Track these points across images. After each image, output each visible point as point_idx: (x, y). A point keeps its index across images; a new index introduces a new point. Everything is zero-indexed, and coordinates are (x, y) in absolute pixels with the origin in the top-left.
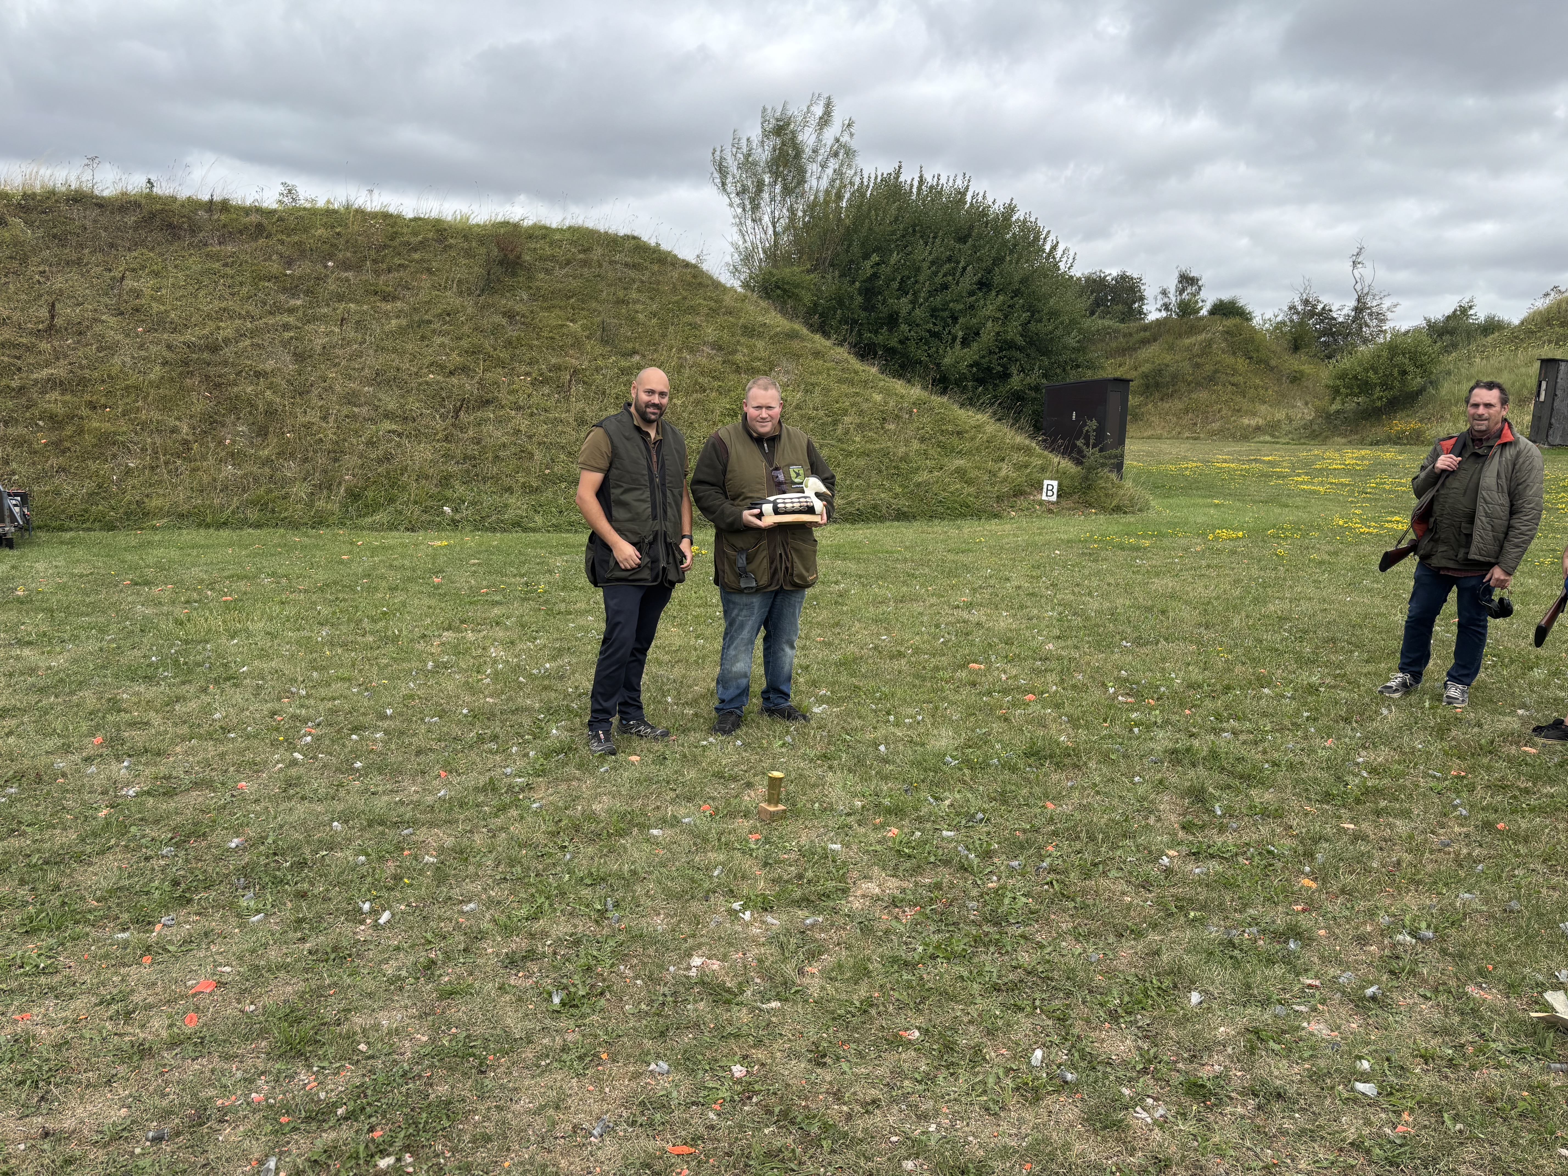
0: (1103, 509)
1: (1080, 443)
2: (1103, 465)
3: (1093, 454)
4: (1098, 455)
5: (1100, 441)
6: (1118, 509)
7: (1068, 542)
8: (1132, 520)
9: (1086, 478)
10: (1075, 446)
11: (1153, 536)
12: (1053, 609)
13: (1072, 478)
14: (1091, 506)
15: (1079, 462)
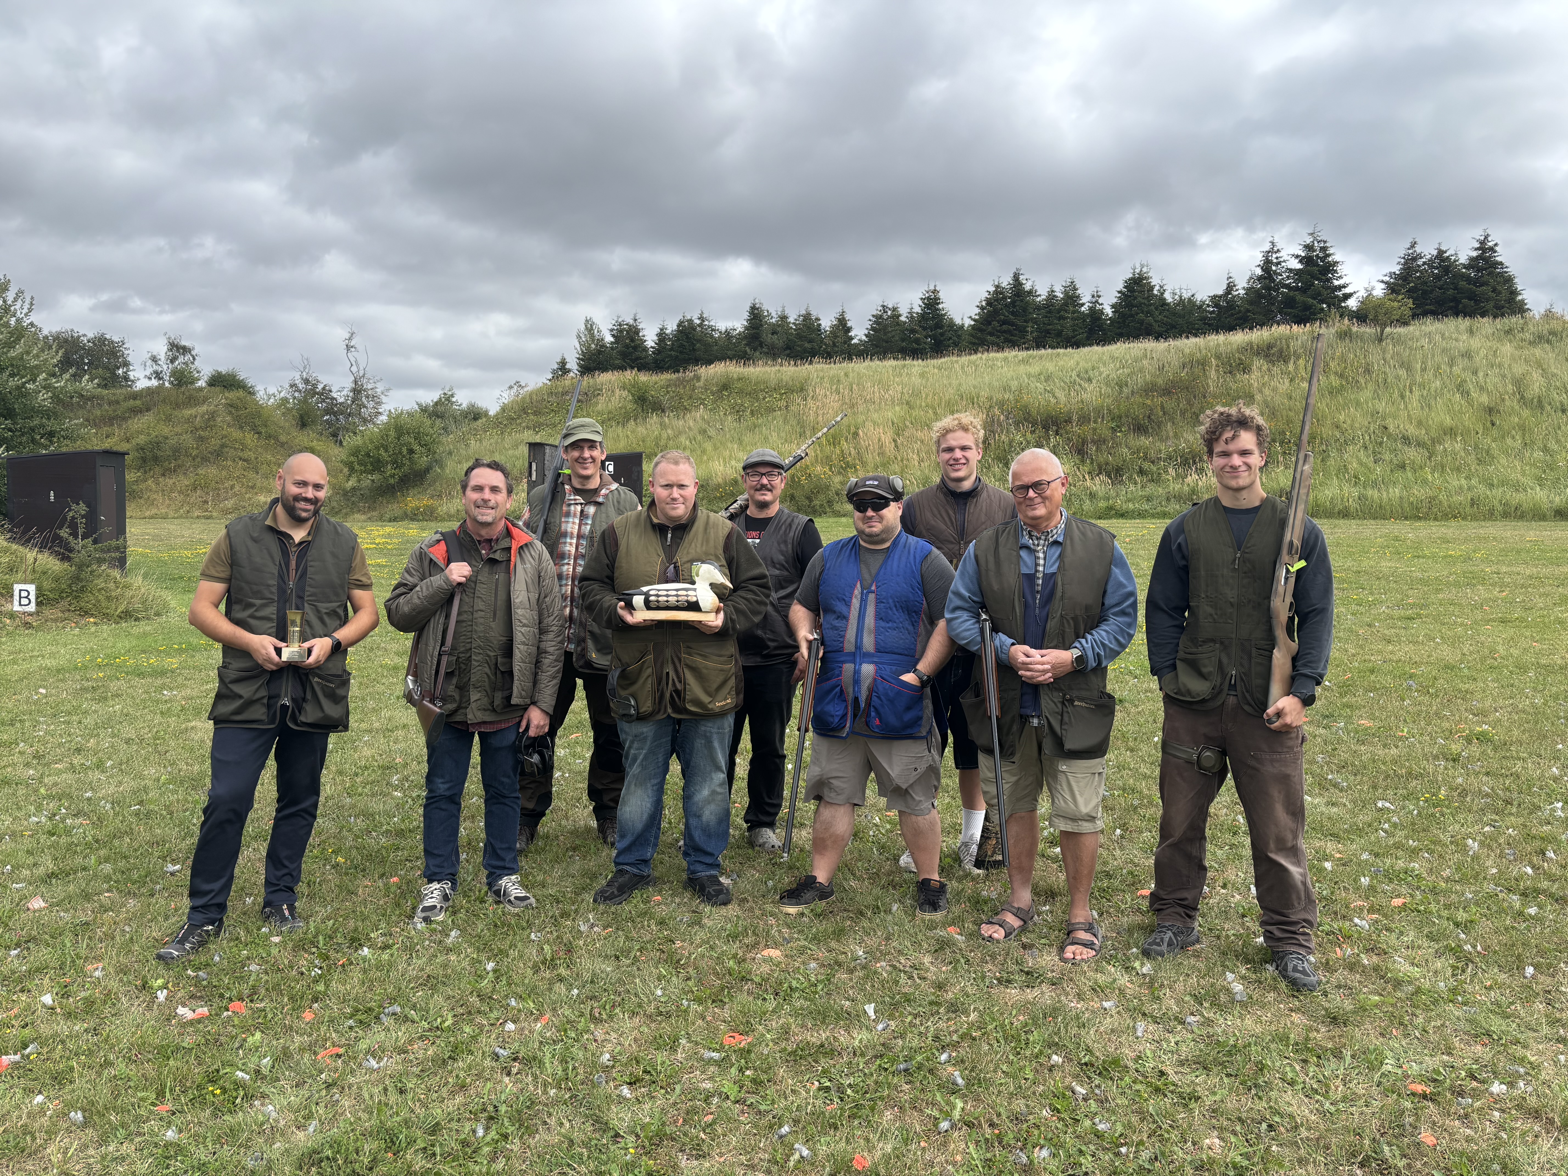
0: (107, 617)
1: (64, 533)
2: (100, 561)
3: (83, 547)
4: (91, 548)
5: (92, 529)
6: (127, 615)
7: (58, 671)
8: (148, 628)
9: (77, 578)
10: (57, 537)
11: (180, 651)
12: (39, 808)
13: (57, 580)
14: (87, 613)
15: (64, 558)
